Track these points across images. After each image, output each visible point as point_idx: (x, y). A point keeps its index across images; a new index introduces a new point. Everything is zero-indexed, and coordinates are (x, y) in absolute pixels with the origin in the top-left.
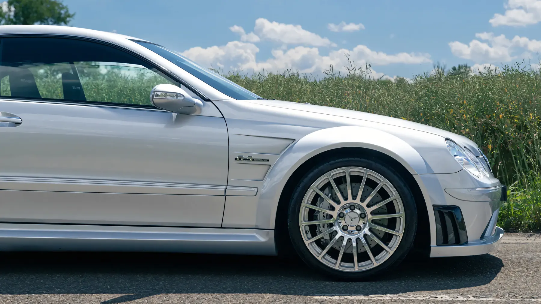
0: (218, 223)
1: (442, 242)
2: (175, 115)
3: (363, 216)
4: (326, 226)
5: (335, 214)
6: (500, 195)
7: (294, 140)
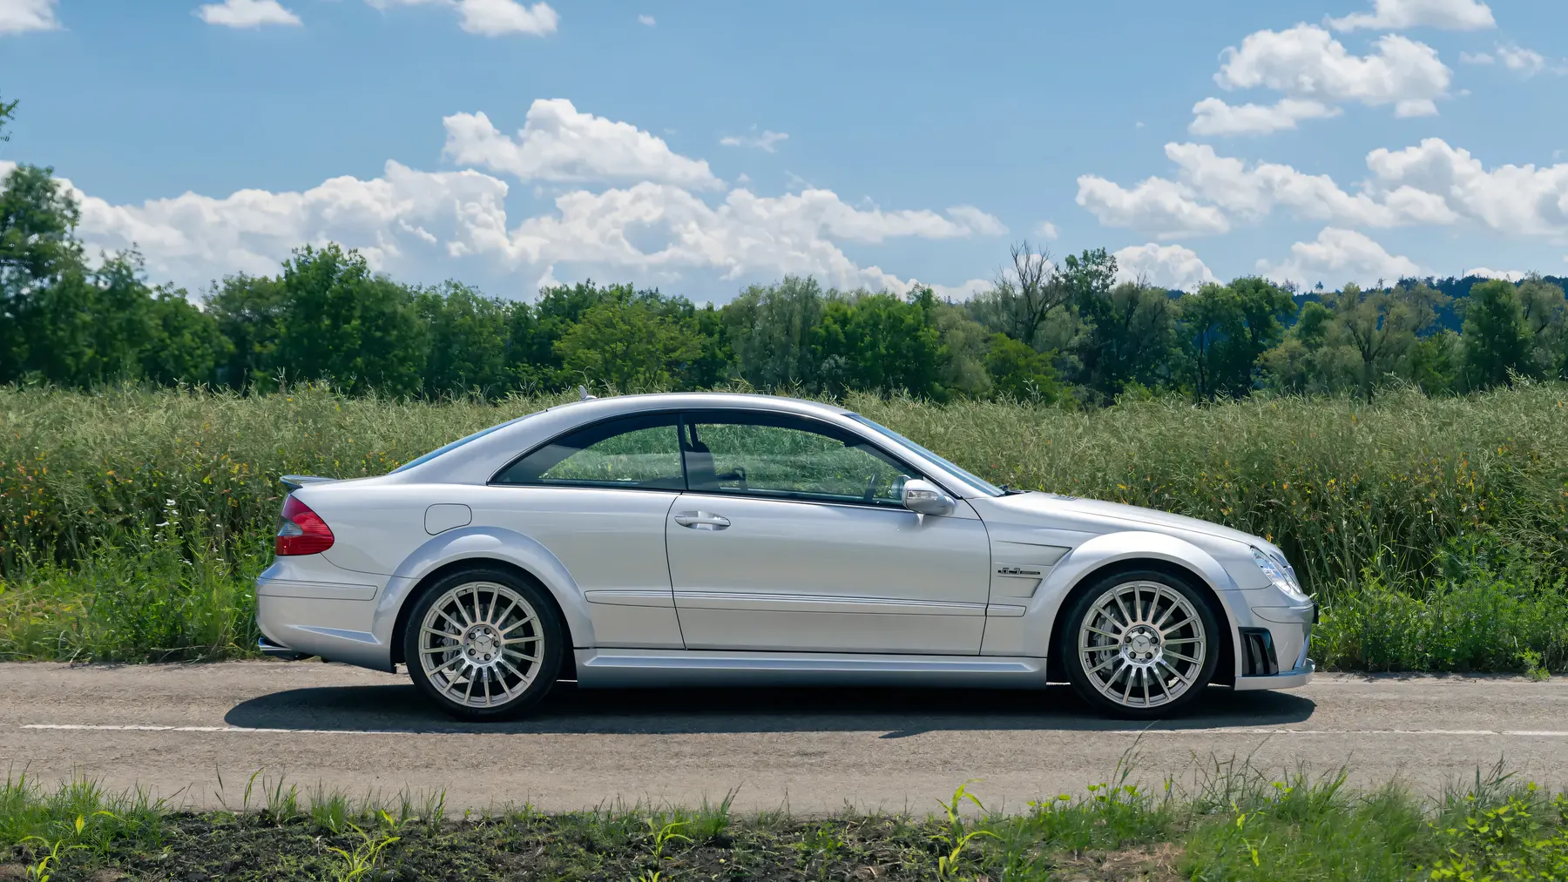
0: (976, 649)
1: (1247, 671)
2: (920, 516)
3: (1155, 641)
4: (1108, 653)
5: (1120, 638)
6: (1312, 615)
7: (1071, 548)
